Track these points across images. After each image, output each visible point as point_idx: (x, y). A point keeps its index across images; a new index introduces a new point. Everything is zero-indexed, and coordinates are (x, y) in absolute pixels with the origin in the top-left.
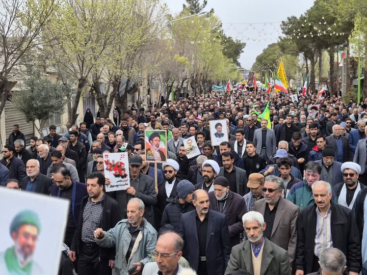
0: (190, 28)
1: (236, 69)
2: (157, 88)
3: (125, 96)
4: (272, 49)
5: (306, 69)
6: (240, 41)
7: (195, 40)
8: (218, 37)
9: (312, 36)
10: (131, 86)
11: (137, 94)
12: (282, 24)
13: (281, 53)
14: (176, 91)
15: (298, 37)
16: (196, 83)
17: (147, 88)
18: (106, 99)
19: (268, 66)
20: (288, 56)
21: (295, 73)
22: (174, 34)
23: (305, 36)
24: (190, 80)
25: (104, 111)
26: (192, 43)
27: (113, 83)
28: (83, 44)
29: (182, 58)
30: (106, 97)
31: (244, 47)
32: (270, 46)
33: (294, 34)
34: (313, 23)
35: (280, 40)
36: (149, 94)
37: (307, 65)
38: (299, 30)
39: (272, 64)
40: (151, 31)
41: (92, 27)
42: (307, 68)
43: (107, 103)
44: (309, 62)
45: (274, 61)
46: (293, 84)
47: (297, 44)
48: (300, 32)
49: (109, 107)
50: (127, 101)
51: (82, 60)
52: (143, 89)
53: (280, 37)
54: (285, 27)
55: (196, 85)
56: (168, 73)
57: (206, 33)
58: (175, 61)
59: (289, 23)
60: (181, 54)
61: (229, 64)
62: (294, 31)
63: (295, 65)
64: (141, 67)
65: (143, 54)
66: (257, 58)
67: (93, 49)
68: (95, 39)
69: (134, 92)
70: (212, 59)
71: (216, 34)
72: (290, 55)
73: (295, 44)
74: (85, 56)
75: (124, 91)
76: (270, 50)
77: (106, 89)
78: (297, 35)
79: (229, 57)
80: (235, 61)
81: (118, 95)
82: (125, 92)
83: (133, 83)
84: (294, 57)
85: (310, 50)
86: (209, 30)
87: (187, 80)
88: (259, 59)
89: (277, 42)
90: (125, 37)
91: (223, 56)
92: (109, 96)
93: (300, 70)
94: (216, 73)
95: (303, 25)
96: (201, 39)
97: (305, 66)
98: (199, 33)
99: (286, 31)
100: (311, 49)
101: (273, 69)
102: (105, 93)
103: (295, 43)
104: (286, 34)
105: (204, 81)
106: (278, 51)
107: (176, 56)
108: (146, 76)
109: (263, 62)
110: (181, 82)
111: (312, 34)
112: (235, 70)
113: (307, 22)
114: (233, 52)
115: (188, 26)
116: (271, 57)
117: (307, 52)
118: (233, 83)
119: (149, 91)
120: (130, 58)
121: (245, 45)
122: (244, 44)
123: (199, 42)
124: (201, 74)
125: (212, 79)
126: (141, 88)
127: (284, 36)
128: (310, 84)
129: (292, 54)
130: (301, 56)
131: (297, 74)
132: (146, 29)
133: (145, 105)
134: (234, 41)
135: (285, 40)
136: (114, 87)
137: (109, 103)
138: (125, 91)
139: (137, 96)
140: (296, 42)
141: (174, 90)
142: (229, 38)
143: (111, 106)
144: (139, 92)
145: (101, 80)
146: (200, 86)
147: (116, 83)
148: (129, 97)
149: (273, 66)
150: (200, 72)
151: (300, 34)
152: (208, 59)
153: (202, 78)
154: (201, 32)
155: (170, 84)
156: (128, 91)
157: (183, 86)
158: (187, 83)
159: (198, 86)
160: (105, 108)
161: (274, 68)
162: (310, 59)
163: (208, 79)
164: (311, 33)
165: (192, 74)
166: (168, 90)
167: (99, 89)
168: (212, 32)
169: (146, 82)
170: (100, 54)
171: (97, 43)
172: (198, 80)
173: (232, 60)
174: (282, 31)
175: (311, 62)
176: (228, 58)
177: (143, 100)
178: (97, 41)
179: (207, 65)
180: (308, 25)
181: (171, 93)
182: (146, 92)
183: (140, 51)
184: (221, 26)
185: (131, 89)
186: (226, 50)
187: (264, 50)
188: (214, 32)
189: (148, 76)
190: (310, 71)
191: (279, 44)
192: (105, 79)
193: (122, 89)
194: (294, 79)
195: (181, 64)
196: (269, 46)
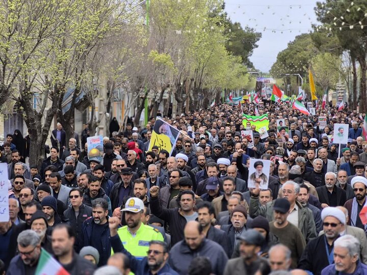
0: (174, 10)
1: (246, 73)
2: (121, 101)
3: (71, 114)
4: (302, 42)
5: (352, 75)
6: (252, 29)
7: (183, 27)
8: (218, 24)
9: (362, 27)
10: (81, 97)
11: (90, 109)
12: (317, 7)
13: (315, 49)
14: (152, 106)
15: (341, 29)
16: (184, 92)
17: (106, 101)
18: (40, 120)
19: (296, 69)
20: (326, 54)
21: (337, 81)
22: (150, 17)
23: (351, 27)
24: (175, 88)
25: (37, 139)
26: (179, 32)
27: (52, 94)
28: (6, 36)
29: (162, 56)
30: (40, 116)
31: (258, 40)
32: (299, 38)
33: (335, 24)
34: (364, 6)
35: (313, 31)
36: (108, 111)
37: (355, 69)
38: (342, 18)
39: (301, 66)
40: (114, 15)
41: (20, 10)
42: (355, 75)
43: (43, 126)
44: (358, 65)
45: (305, 62)
46: (333, 97)
47: (340, 37)
48: (343, 21)
49: (45, 134)
50: (74, 121)
51: (4, 60)
52: (99, 103)
53: (313, 26)
54: (321, 11)
55: (184, 96)
56: (140, 80)
57: (200, 18)
58: (150, 61)
59: (328, 6)
60: (161, 50)
61: (235, 64)
62: (335, 18)
63: (337, 69)
64: (97, 69)
65: (101, 51)
66: (278, 55)
67: (22, 44)
68: (25, 28)
69: (85, 108)
70: (209, 58)
71: (215, 20)
72: (330, 54)
73: (336, 38)
74: (8, 55)
75: (69, 105)
76: (299, 45)
77: (41, 105)
78: (339, 24)
79: (236, 54)
80: (245, 60)
81: (60, 113)
82: (71, 107)
83: (84, 94)
84: (334, 57)
85: (359, 46)
86: (205, 13)
87: (169, 89)
88: (283, 58)
89: (309, 33)
90: (72, 26)
91: (226, 52)
92: (45, 115)
93: (344, 76)
94: (215, 77)
95: (348, 10)
96: (192, 26)
97: (352, 70)
98: (188, 18)
99: (322, 17)
100: (361, 45)
101: (303, 73)
102: (38, 110)
103: (336, 36)
104: (323, 21)
105: (196, 91)
106: (311, 47)
107: (153, 53)
108: (104, 84)
109: (287, 62)
110: (160, 91)
111: (363, 24)
112: (244, 73)
113: (354, 5)
114: (241, 47)
115: (172, 6)
116: (300, 55)
117: (355, 50)
118: (242, 92)
119: (109, 107)
120: (81, 57)
121: (260, 37)
122: (259, 35)
123: (189, 31)
124: (192, 80)
125: (208, 86)
126: (96, 101)
127: (319, 24)
128: (359, 98)
129: (332, 52)
130: (346, 55)
131: (340, 82)
132: (106, 12)
133: (102, 128)
134: (244, 29)
135: (322, 30)
136: (53, 100)
137: (46, 126)
138: (72, 104)
139: (90, 113)
140: (338, 34)
141: (149, 103)
142: (236, 24)
143: (47, 132)
144: (93, 108)
145: (33, 90)
146: (190, 98)
147: (57, 96)
148: (78, 114)
149: (303, 69)
150: (190, 77)
151: (343, 23)
152: (203, 56)
153: (193, 85)
154: (192, 16)
155: (142, 94)
156: (75, 105)
157: (163, 98)
158: (170, 93)
159: (187, 98)
160: (38, 134)
161: (305, 72)
162: (359, 60)
163: (203, 87)
164: (360, 23)
165: (177, 80)
166: (138, 104)
167: (29, 105)
168: (210, 16)
169: (104, 92)
170: (32, 52)
171: (28, 35)
172: (187, 88)
173: (240, 58)
174: (317, 17)
175: (361, 65)
176: (234, 55)
177: (99, 122)
178: (28, 32)
179: (201, 65)
180: (356, 9)
181: (144, 110)
182: (104, 108)
183: (96, 46)
184: (223, 7)
185: (81, 102)
186: (231, 44)
187: (289, 44)
188: (213, 15)
189: (108, 83)
190: (359, 78)
191: (311, 35)
192: (39, 87)
193: (67, 103)
194: (335, 90)
195: (160, 65)
196: (296, 37)
